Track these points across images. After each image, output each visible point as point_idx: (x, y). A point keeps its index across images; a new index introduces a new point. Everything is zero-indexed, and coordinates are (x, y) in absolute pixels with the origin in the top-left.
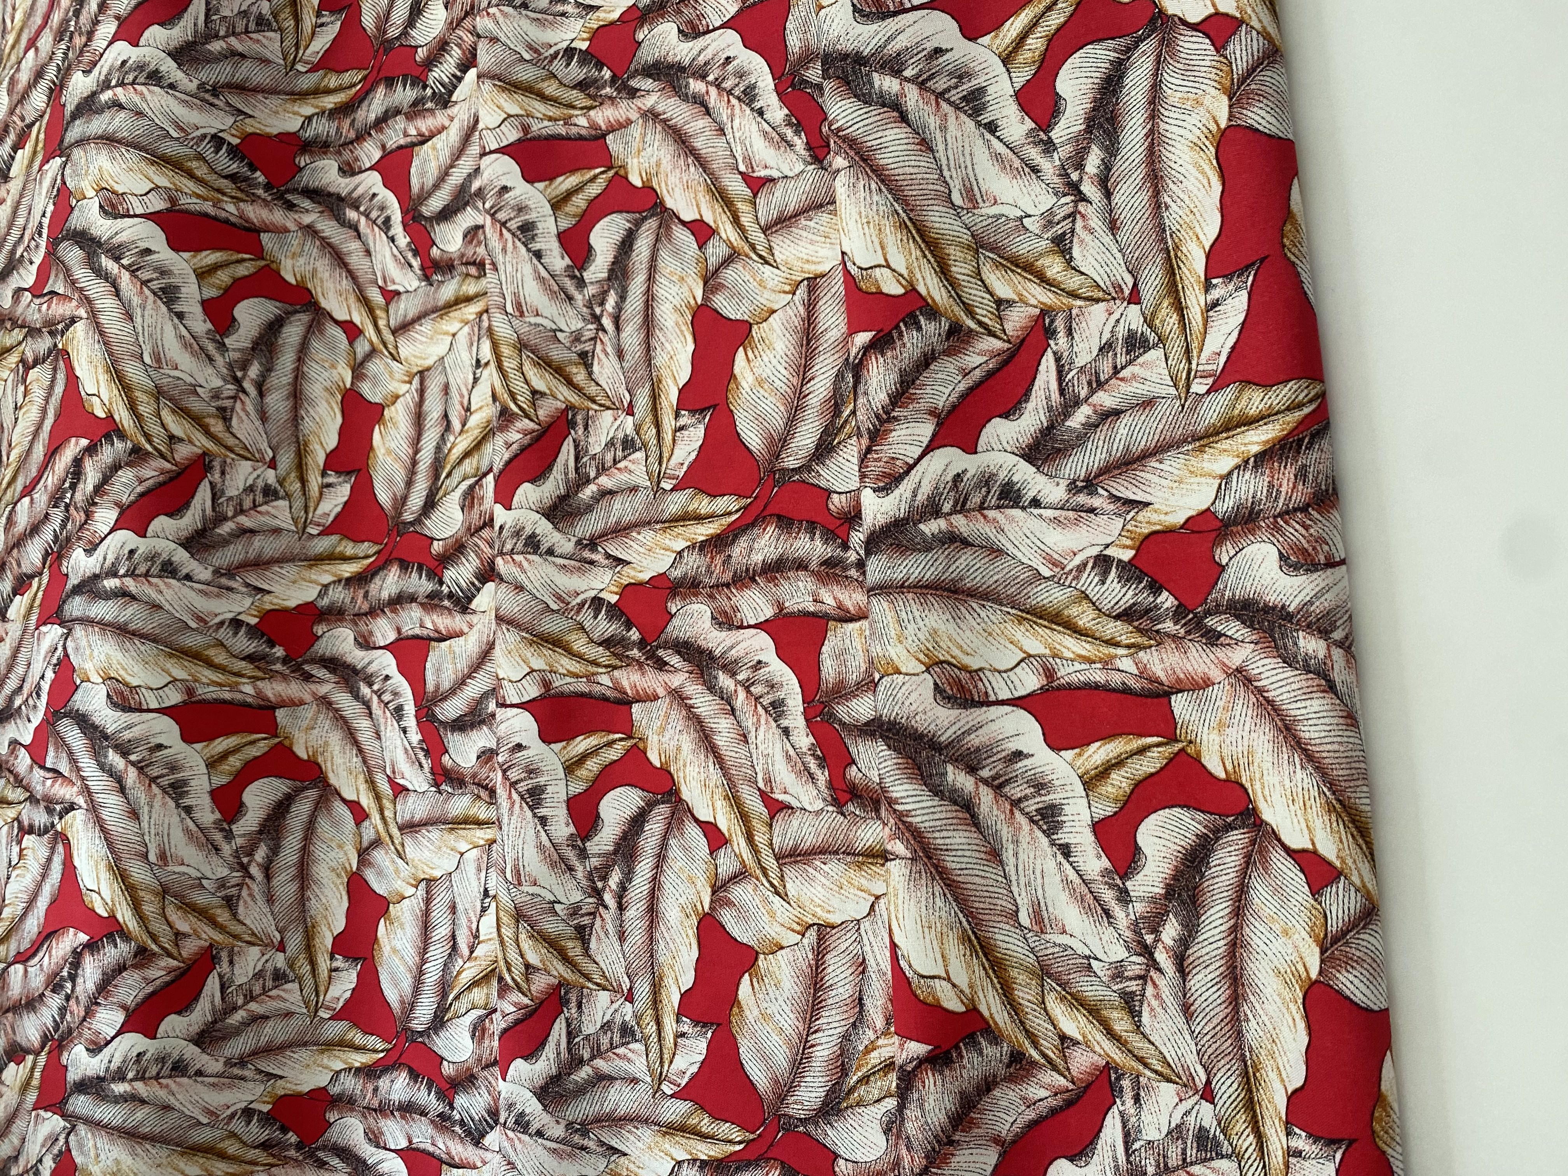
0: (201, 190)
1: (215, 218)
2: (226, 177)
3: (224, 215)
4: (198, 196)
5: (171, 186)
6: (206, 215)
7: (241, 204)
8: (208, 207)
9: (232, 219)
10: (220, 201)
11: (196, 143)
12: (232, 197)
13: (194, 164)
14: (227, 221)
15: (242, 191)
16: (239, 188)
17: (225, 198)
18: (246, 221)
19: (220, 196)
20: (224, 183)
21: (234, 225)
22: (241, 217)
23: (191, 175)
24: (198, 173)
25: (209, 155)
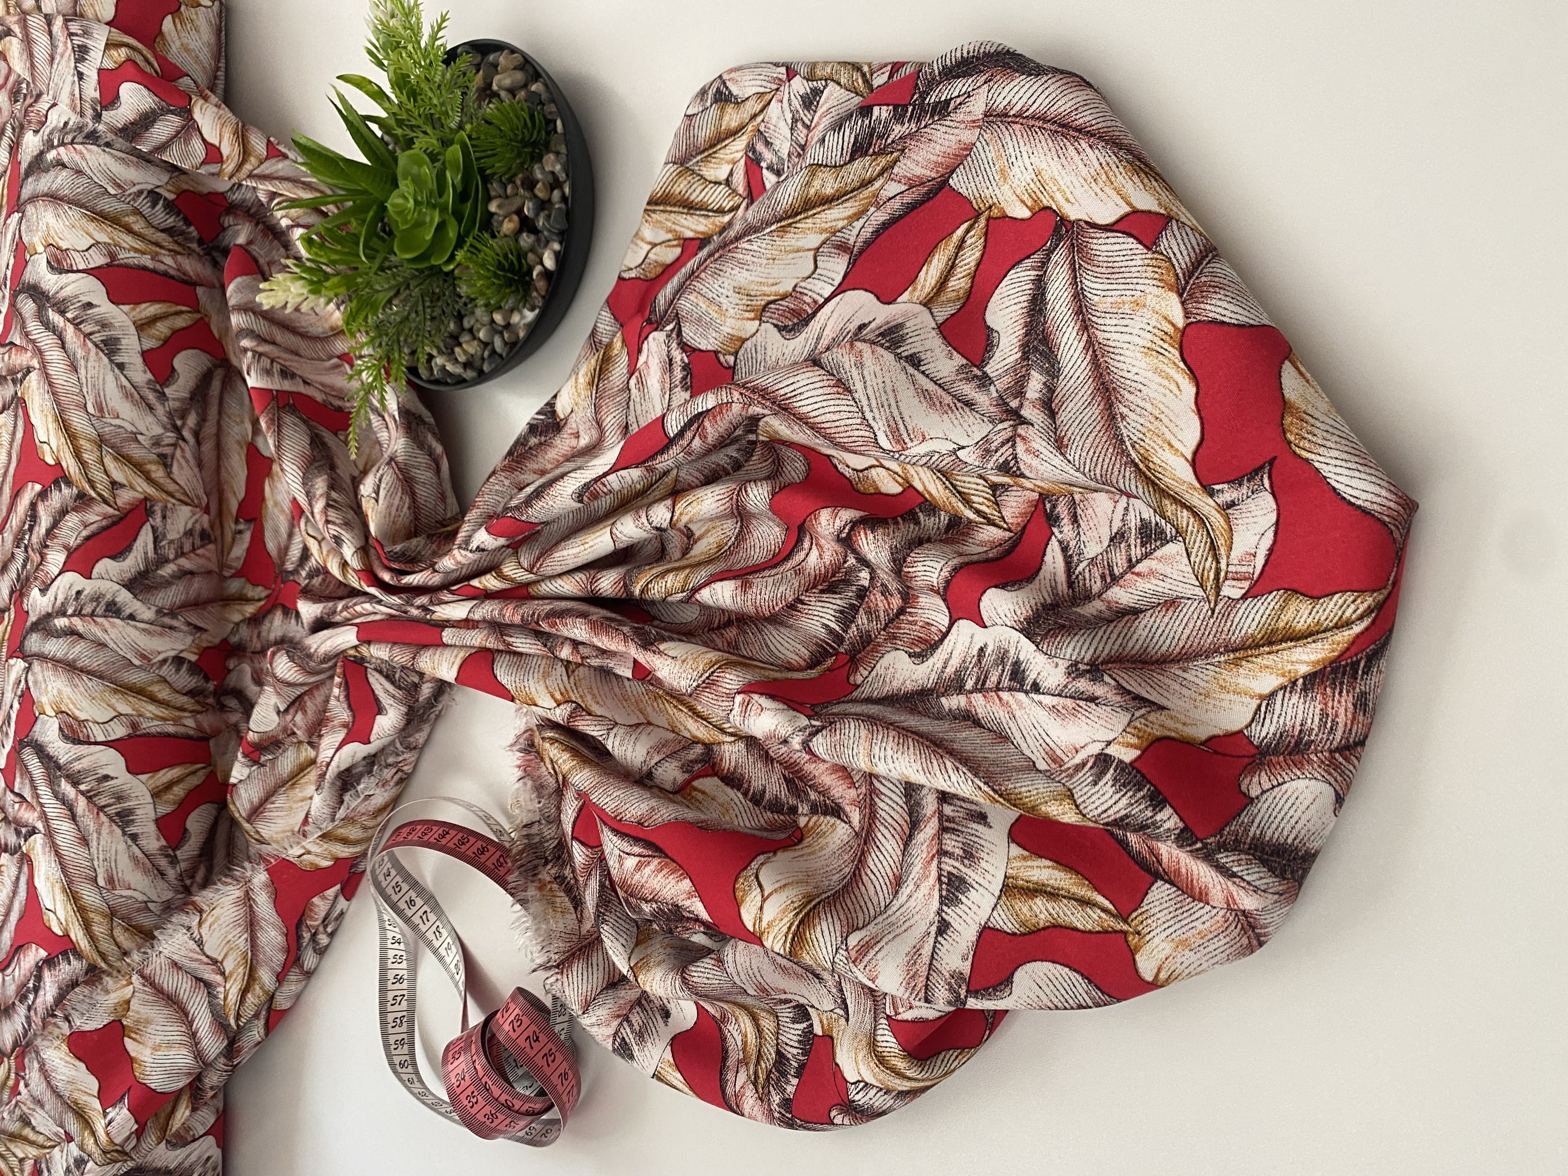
0: (138, 244)
1: (154, 271)
2: (163, 231)
3: (162, 267)
4: (136, 250)
5: (110, 241)
6: (145, 268)
7: (179, 257)
8: (146, 261)
9: (172, 272)
10: (157, 254)
11: (133, 199)
12: (170, 250)
13: (131, 219)
14: (165, 274)
15: (179, 244)
16: (176, 242)
17: (163, 251)
18: (184, 274)
19: (158, 249)
20: (161, 237)
21: (172, 277)
22: (178, 270)
23: (130, 231)
24: (136, 228)
25: (146, 210)
